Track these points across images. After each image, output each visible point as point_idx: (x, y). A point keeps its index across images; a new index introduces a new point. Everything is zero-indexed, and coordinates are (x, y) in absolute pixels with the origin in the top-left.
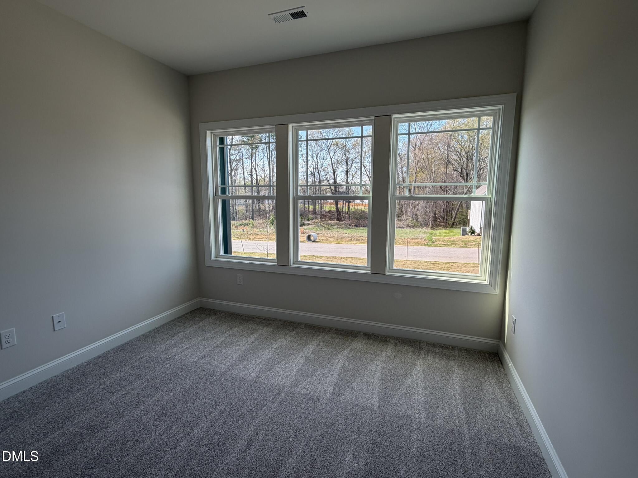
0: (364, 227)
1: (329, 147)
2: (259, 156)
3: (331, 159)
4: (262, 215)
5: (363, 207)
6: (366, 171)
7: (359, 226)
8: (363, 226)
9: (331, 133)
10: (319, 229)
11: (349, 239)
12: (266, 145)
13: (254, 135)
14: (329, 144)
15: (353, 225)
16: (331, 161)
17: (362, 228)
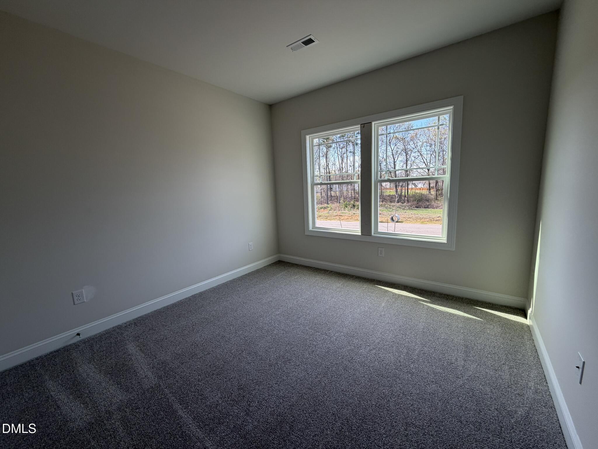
0: (425, 208)
1: (390, 142)
2: (331, 154)
3: (392, 151)
4: (333, 200)
5: (421, 191)
6: (423, 159)
7: (420, 208)
8: (423, 207)
9: (392, 129)
10: (388, 210)
11: (427, 219)
12: (336, 144)
13: (329, 137)
14: (391, 138)
15: (414, 206)
16: (392, 152)
17: (423, 209)
